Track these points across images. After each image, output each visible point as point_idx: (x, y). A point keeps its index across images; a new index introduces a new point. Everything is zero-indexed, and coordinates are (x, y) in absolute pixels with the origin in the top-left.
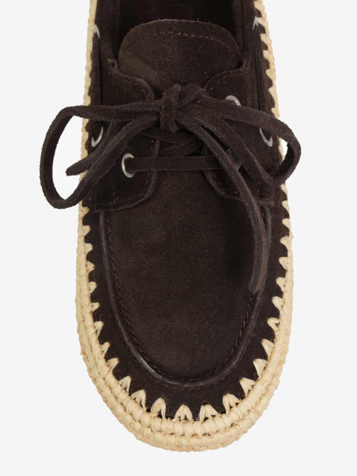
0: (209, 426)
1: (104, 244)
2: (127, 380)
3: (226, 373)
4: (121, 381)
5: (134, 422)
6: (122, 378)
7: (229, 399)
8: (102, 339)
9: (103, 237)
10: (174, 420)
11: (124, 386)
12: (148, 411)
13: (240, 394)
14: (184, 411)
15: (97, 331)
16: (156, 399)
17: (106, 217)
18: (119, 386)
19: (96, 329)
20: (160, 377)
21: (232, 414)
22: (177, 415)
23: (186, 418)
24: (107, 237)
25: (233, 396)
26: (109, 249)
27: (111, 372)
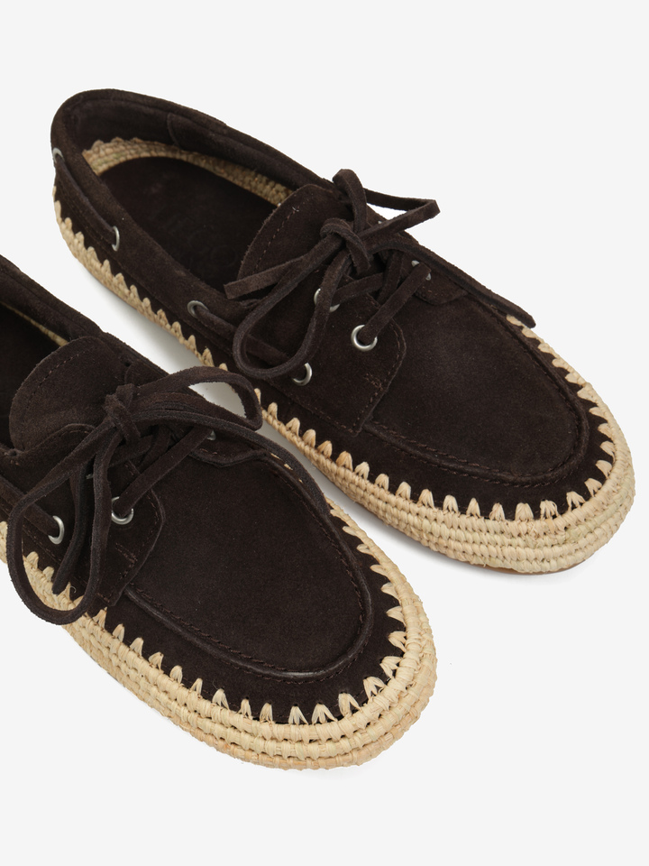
0: (403, 674)
1: (155, 613)
2: (296, 712)
3: (371, 613)
4: (290, 720)
5: (337, 744)
6: (289, 715)
7: (395, 638)
8: (234, 706)
9: (149, 608)
10: (370, 700)
11: (297, 721)
12: (340, 717)
13: (400, 626)
14: (370, 684)
15: (222, 705)
16: (337, 697)
17: (134, 589)
18: (292, 726)
19: (220, 704)
20: (322, 672)
21: (409, 647)
22: (368, 694)
23: (378, 688)
24: (152, 605)
25: (395, 632)
26: (165, 614)
27: (273, 722)
